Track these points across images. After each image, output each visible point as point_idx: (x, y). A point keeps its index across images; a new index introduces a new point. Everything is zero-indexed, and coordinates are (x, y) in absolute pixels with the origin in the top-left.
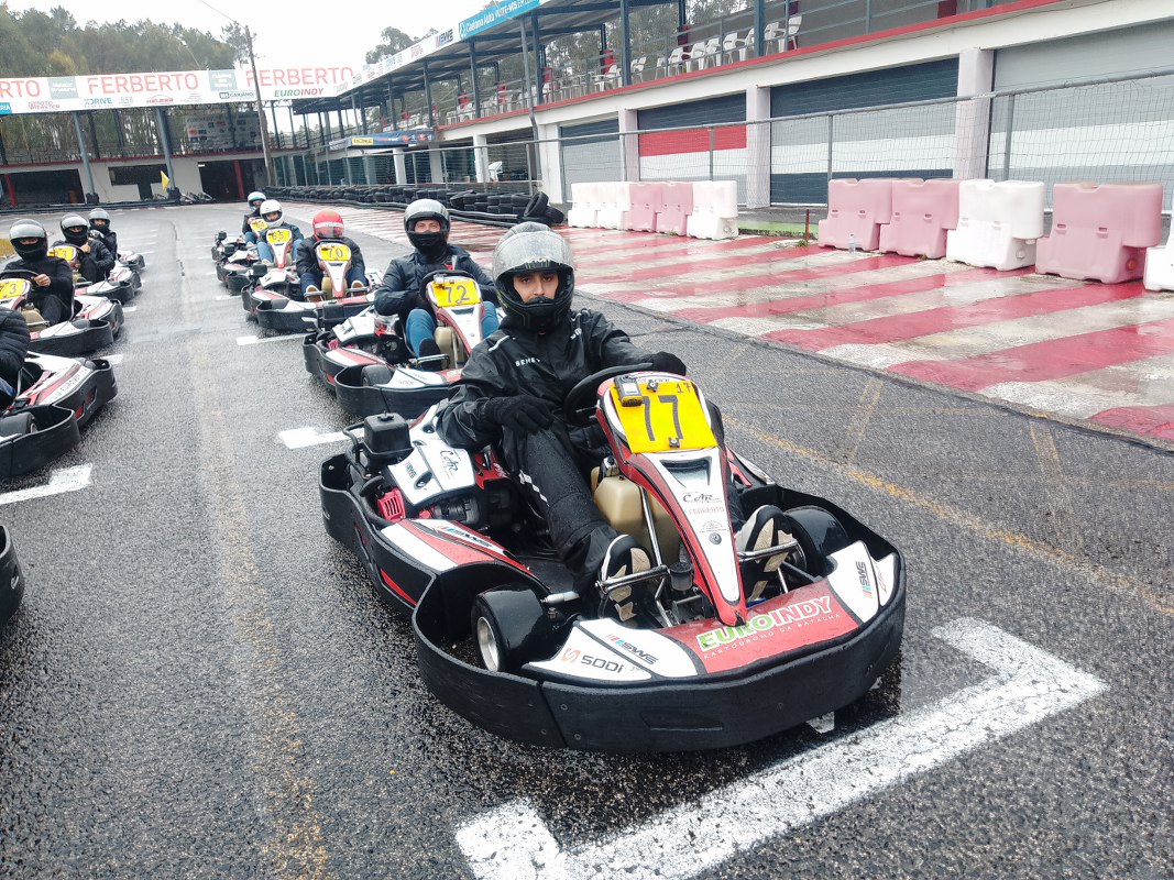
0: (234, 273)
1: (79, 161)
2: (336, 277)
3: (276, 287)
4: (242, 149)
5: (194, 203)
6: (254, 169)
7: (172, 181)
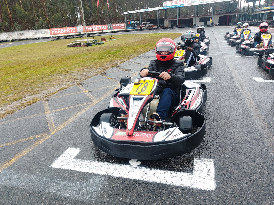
0: (233, 41)
1: (194, 17)
2: (266, 42)
3: (247, 44)
4: (231, 12)
5: (216, 26)
6: (232, 18)
7: (213, 21)
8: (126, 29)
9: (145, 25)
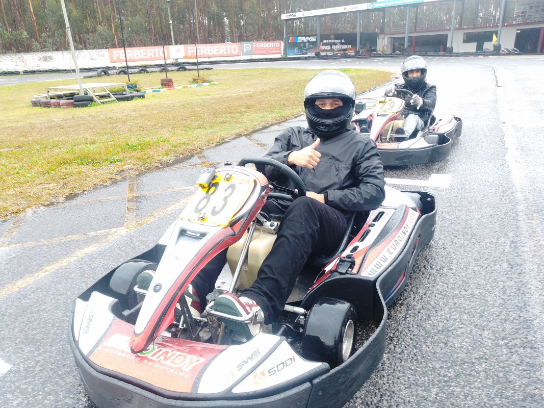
5: (508, 54)
7: (499, 40)
8: (284, 54)
9: (331, 47)
